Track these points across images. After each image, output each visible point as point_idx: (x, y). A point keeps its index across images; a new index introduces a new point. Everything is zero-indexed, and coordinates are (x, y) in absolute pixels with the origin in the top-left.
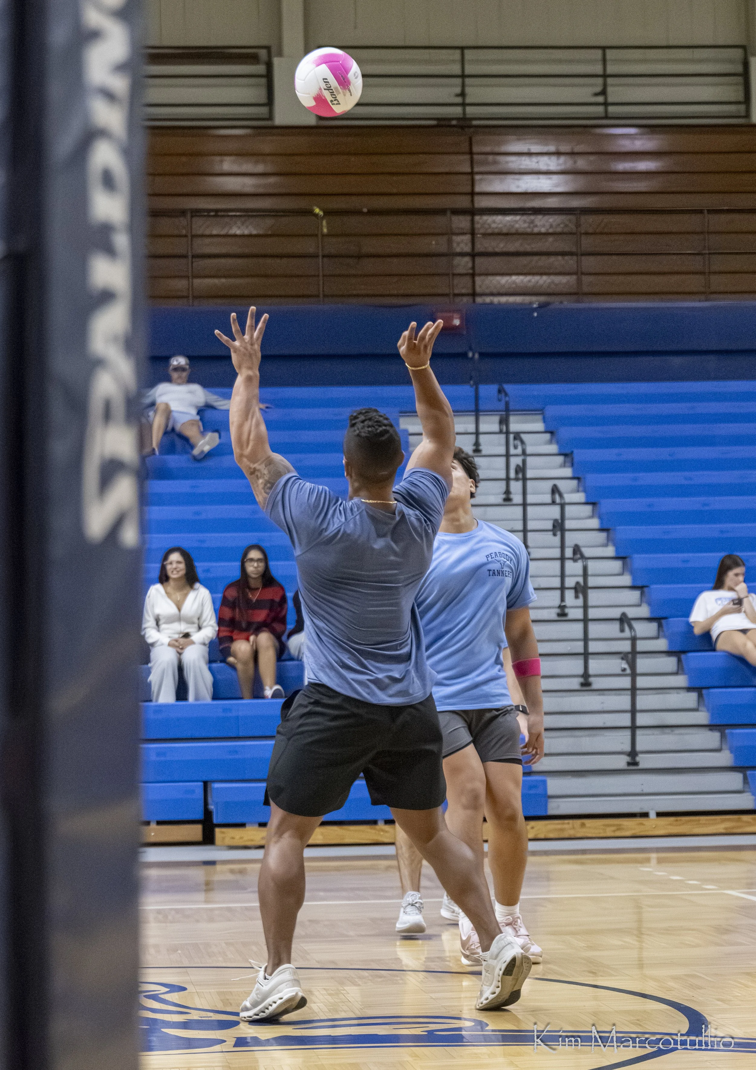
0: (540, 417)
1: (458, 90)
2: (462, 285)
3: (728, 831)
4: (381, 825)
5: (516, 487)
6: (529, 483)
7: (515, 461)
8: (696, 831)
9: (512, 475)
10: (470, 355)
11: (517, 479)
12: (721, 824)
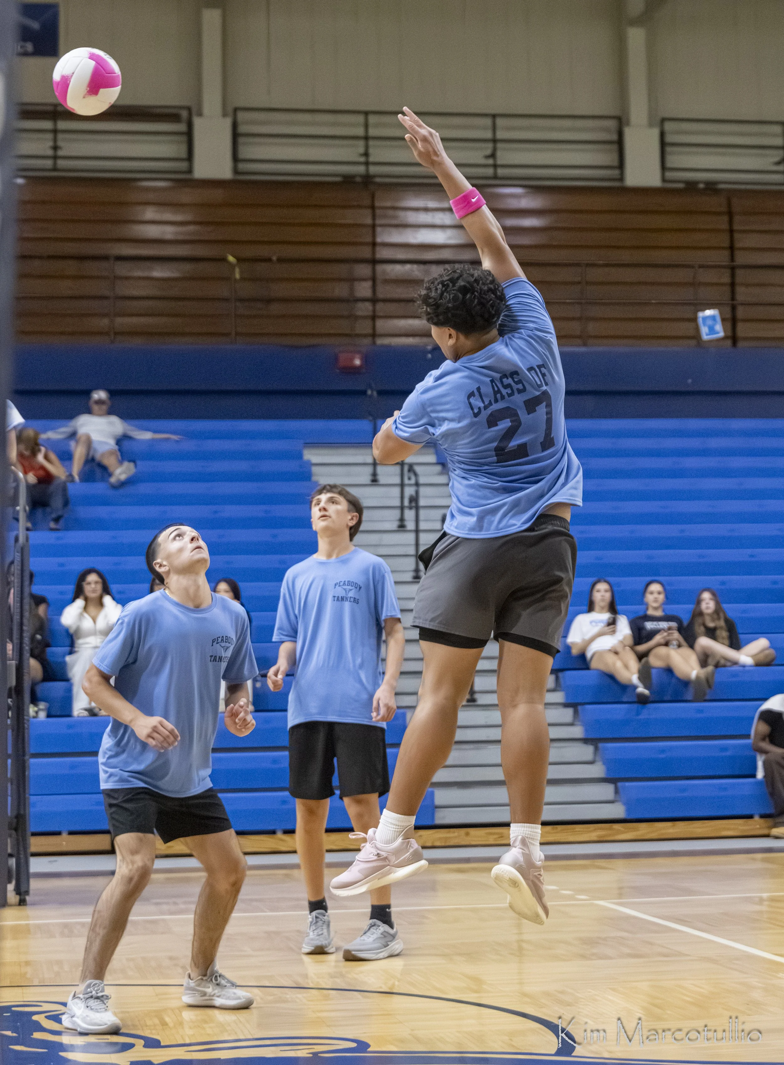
0: (432, 450)
1: (362, 150)
2: (364, 327)
3: (601, 839)
4: (280, 835)
5: (410, 515)
6: (422, 513)
7: (410, 491)
8: (571, 839)
9: (406, 503)
10: (369, 392)
11: (410, 508)
12: (594, 832)
